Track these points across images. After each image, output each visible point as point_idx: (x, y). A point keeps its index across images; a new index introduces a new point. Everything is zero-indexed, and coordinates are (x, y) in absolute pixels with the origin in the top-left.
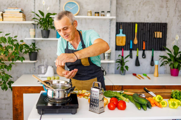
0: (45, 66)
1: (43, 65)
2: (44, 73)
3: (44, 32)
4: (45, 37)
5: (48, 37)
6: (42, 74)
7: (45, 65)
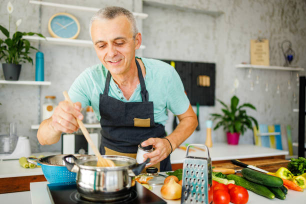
0: (11, 137)
1: (8, 135)
2: (10, 152)
3: (10, 68)
4: (11, 79)
5: (17, 79)
6: (5, 153)
7: (13, 135)
